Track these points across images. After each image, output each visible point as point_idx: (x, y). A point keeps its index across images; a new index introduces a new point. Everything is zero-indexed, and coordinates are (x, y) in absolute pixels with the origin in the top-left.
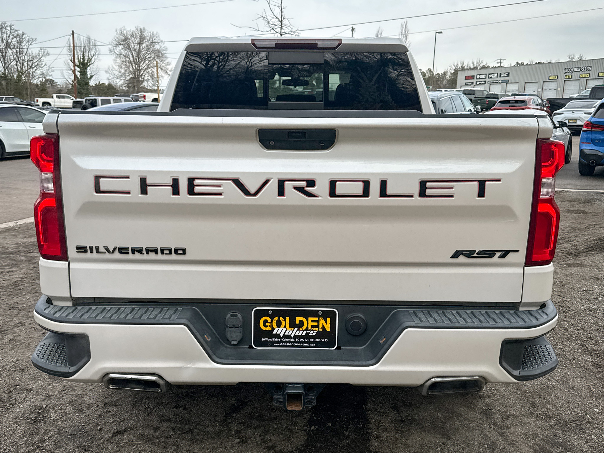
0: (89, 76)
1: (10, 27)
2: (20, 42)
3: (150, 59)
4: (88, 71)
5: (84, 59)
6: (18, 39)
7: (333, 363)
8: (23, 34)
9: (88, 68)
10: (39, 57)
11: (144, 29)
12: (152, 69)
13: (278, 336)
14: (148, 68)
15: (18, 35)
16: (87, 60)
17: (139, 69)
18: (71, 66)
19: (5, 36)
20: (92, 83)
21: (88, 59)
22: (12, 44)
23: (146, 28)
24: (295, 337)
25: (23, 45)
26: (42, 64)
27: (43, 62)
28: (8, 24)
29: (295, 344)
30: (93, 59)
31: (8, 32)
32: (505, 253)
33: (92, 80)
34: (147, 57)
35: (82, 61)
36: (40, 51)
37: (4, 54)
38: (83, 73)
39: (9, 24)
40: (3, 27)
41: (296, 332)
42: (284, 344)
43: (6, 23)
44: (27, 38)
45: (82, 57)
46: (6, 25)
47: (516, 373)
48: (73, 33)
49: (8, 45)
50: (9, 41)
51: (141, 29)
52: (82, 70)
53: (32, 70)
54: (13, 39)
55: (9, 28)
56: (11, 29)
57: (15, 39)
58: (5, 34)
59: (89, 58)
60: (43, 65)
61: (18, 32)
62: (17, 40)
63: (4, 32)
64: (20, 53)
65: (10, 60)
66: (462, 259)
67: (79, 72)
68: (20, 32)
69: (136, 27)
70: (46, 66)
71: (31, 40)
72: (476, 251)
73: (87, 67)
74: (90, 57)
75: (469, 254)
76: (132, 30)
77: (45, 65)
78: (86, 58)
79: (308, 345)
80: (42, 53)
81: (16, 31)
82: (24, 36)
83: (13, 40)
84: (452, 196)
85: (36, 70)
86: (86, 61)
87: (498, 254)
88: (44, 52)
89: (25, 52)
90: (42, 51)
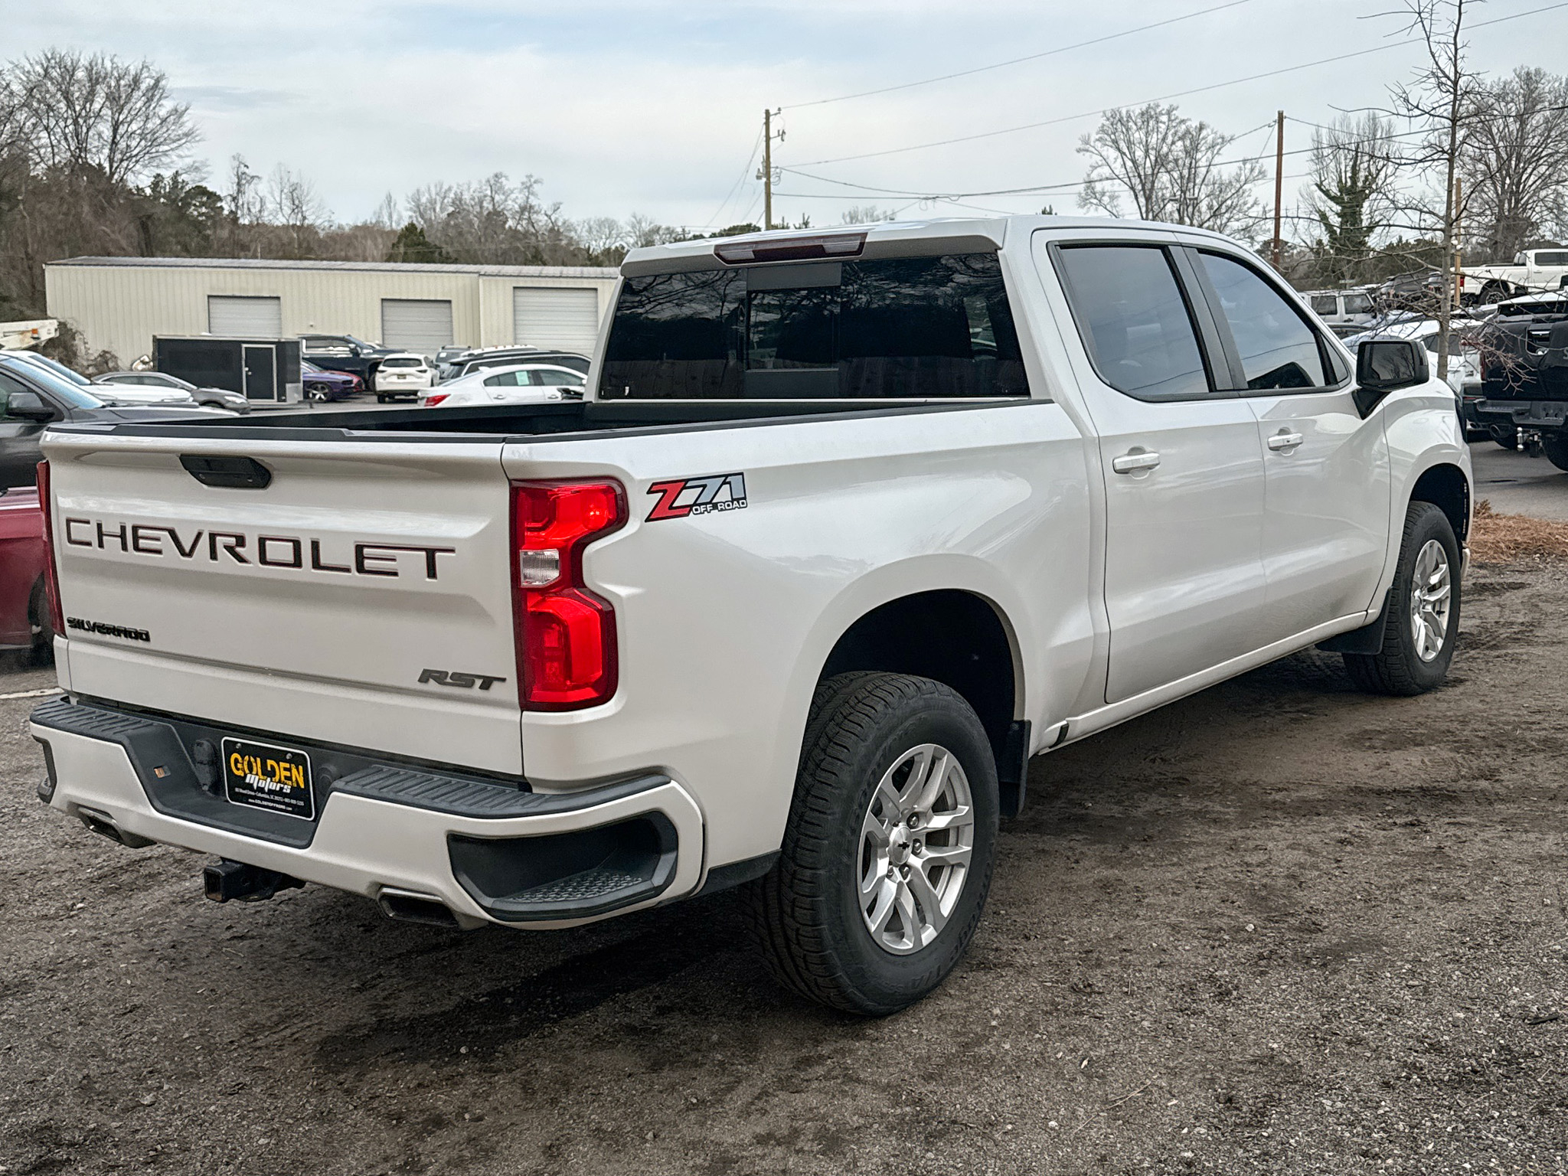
0: (1365, 223)
1: (1169, 113)
2: (1191, 151)
3: (1551, 160)
4: (1363, 210)
5: (1354, 178)
6: (1188, 143)
7: (265, 835)
8: (1201, 128)
9: (1366, 204)
10: (1238, 186)
11: (1538, 72)
12: (1560, 188)
13: (250, 786)
14: (1545, 185)
15: (1188, 132)
16: (1364, 182)
17: (1517, 191)
18: (1317, 200)
19: (1153, 140)
20: (1376, 241)
21: (1366, 177)
22: (1171, 157)
23: (1545, 69)
24: (271, 792)
25: (1199, 155)
26: (1245, 203)
27: (1249, 196)
28: (1164, 106)
29: (271, 804)
30: (1382, 174)
31: (1163, 127)
32: (487, 683)
33: (1373, 235)
34: (1544, 154)
35: (1349, 183)
36: (1240, 169)
37: (1148, 186)
38: (1350, 214)
39: (1167, 107)
40: (1152, 117)
41: (268, 784)
42: (259, 802)
43: (1158, 106)
44: (1210, 139)
45: (1349, 174)
46: (1158, 111)
47: (488, 902)
48: (1281, 117)
49: (1161, 162)
50: (1165, 149)
51: (1528, 74)
52: (1346, 210)
53: (1218, 222)
54: (1173, 143)
55: (1164, 118)
56: (1169, 120)
57: (1180, 144)
58: (1155, 135)
59: (1370, 173)
60: (1249, 205)
61: (1188, 123)
62: (1185, 146)
63: (1153, 130)
64: (1188, 181)
65: (1163, 200)
66: (432, 686)
67: (1339, 215)
68: (1194, 124)
69: (1515, 70)
70: (1255, 207)
71: (1220, 140)
72: (447, 673)
73: (1364, 201)
74: (1373, 170)
75: (440, 677)
76: (1503, 79)
77: (1255, 203)
78: (1362, 174)
79: (283, 807)
80: (1247, 172)
81: (1183, 121)
82: (1204, 133)
83: (1173, 147)
84: (395, 574)
85: (1229, 220)
86: (1360, 184)
87: (478, 682)
88: (1252, 170)
89: (1202, 176)
90: (1248, 166)
